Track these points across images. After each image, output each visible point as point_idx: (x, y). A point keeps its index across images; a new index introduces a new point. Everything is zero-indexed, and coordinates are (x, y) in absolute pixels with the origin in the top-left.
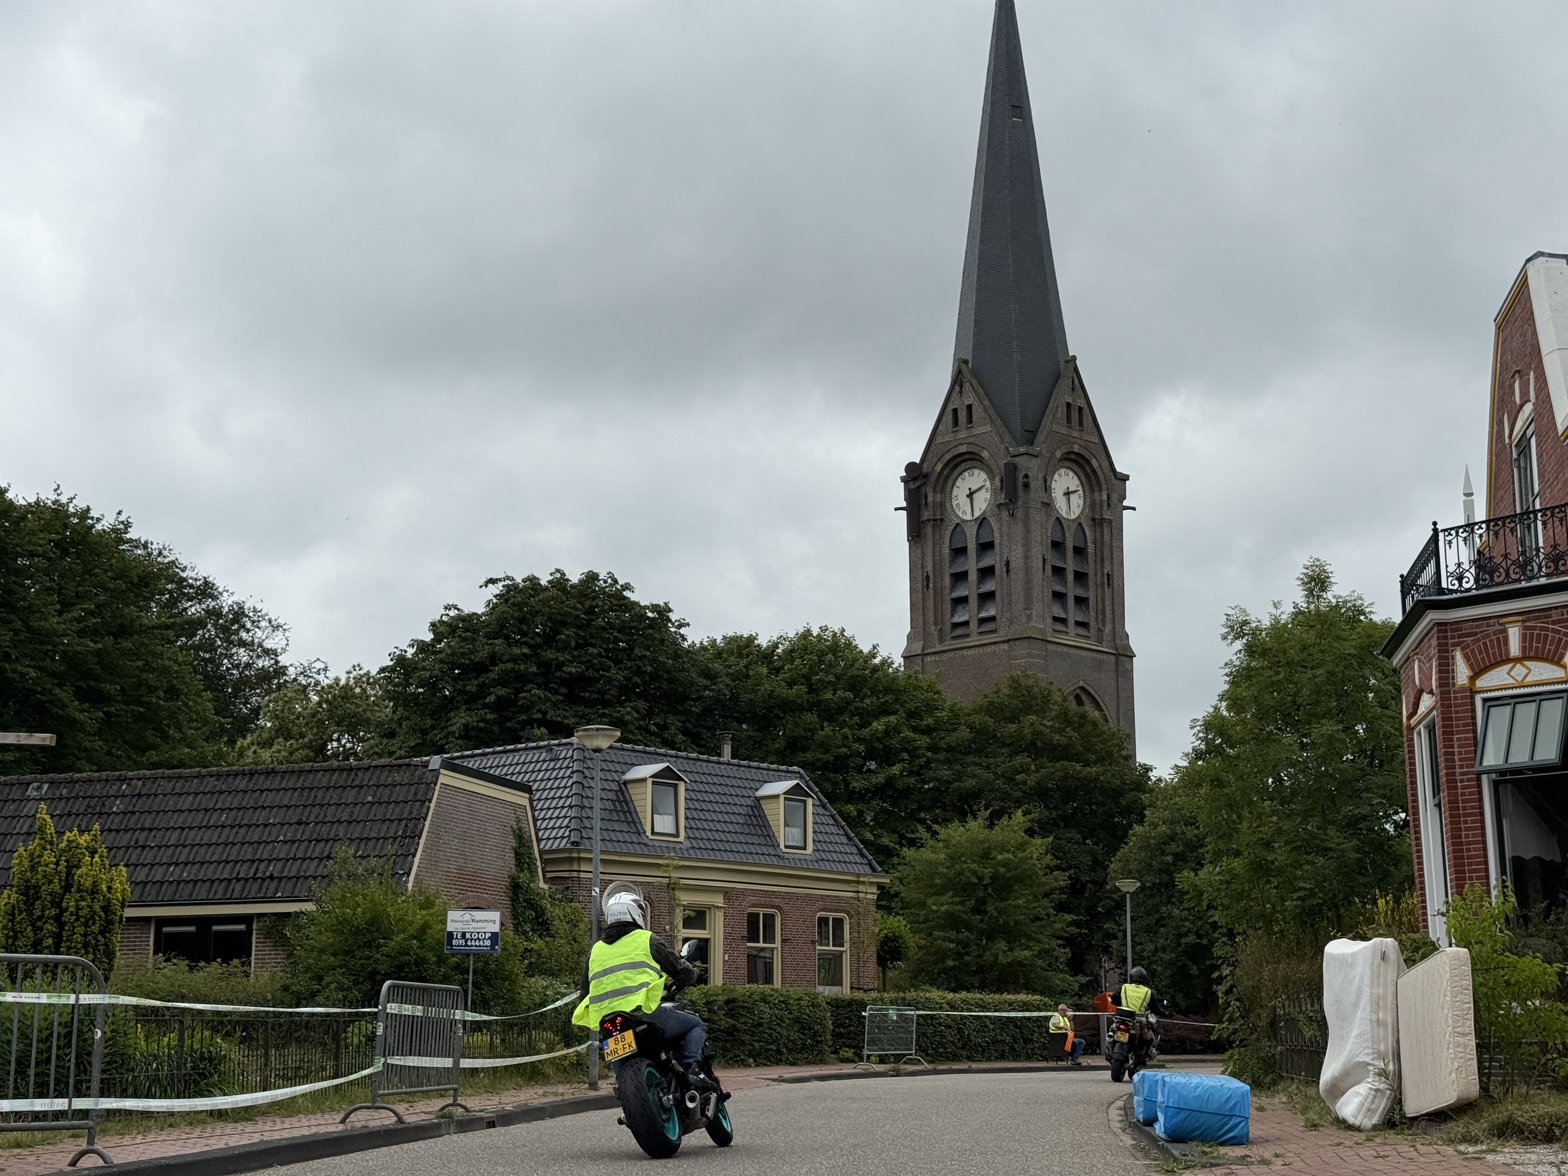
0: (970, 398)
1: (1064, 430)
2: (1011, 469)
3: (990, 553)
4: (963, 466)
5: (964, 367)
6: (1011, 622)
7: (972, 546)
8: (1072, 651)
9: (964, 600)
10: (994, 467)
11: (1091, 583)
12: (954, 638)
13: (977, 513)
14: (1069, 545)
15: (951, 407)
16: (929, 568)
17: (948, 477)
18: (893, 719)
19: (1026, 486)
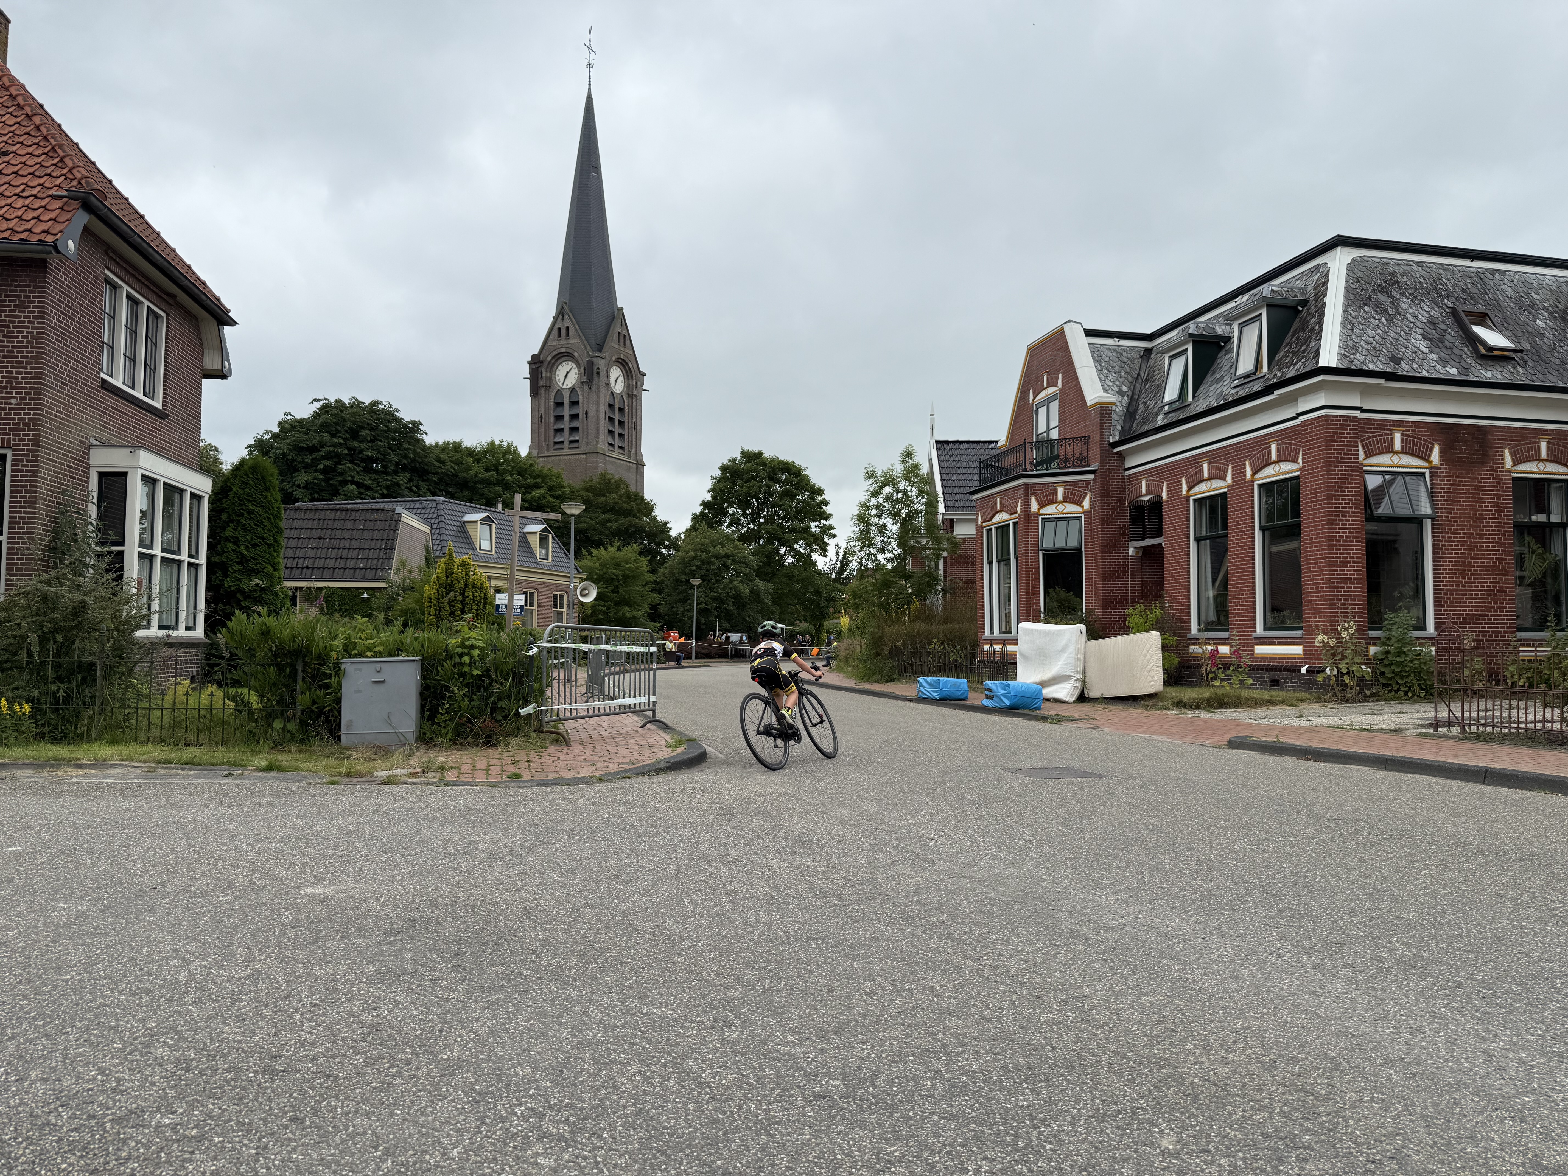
0: (568, 323)
1: (617, 346)
2: (591, 364)
3: (576, 407)
4: (563, 359)
5: (565, 306)
6: (587, 444)
7: (566, 402)
8: (617, 461)
9: (562, 430)
10: (580, 361)
11: (626, 427)
12: (555, 449)
13: (570, 385)
14: (617, 406)
15: (556, 327)
16: (542, 412)
17: (554, 364)
18: (542, 491)
19: (598, 373)
